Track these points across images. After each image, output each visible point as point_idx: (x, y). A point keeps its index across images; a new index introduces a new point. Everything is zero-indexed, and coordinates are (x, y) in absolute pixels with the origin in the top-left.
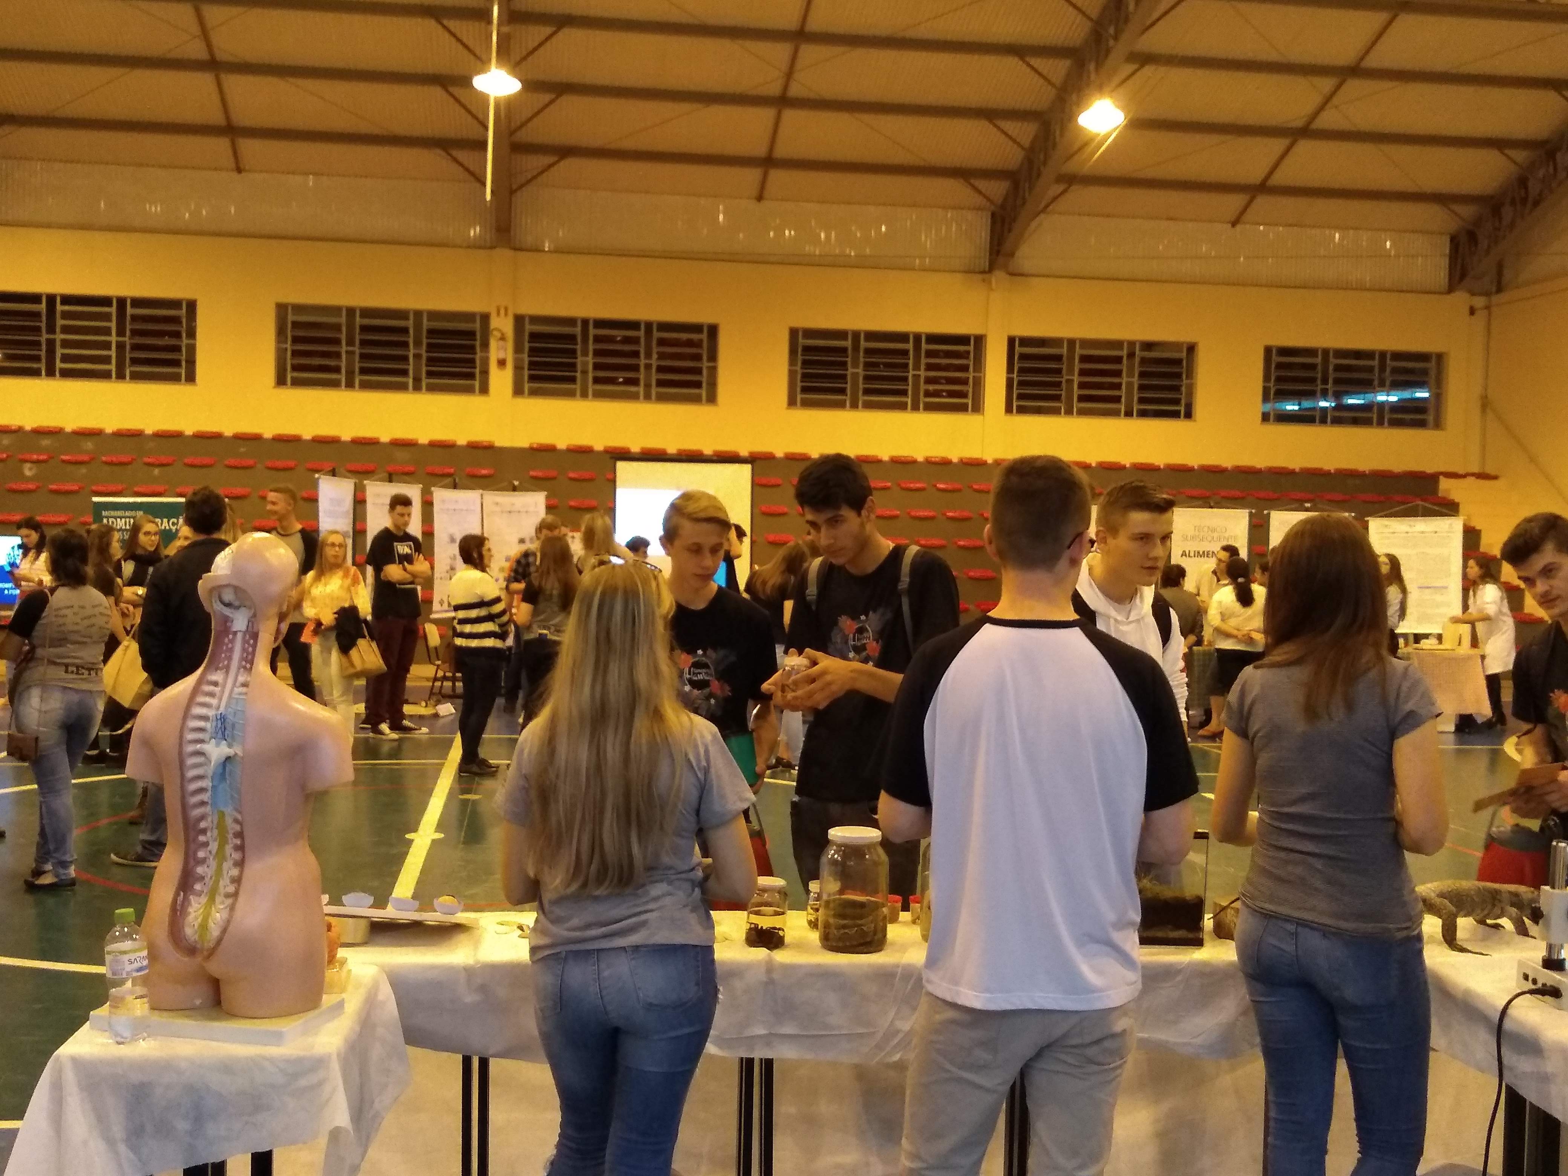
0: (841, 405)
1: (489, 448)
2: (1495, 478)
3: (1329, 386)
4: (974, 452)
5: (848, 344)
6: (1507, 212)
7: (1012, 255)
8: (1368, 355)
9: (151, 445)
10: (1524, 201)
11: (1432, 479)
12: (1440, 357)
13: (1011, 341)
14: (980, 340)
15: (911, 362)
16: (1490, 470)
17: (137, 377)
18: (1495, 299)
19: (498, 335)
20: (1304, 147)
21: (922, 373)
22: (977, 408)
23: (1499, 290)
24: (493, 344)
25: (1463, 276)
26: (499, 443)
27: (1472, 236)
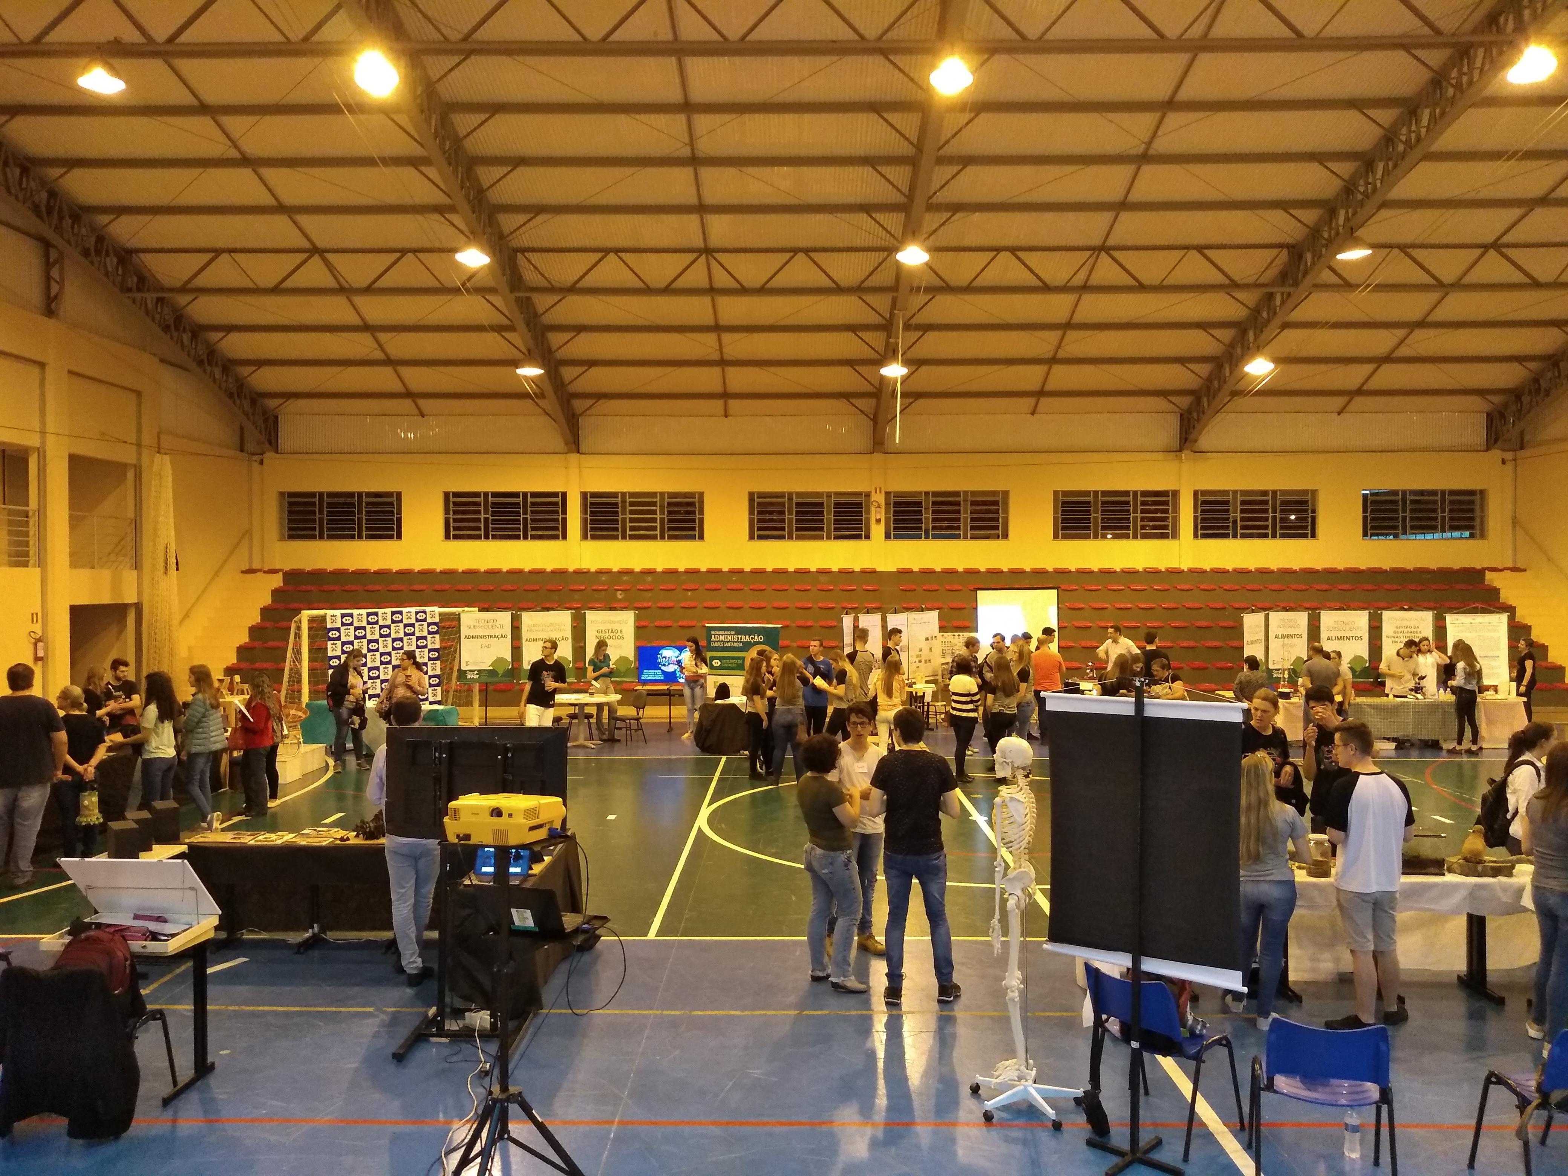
0: (1087, 537)
1: (873, 572)
2: (1525, 570)
3: (1408, 514)
4: (1174, 565)
5: (1091, 499)
6: (1526, 399)
7: (1196, 441)
8: (1434, 493)
9: (684, 577)
10: (1538, 391)
11: (1479, 573)
12: (1482, 492)
13: (1196, 493)
14: (1176, 494)
15: (1131, 508)
16: (1519, 565)
17: (672, 538)
18: (1520, 454)
19: (877, 504)
20: (1386, 368)
21: (1139, 515)
22: (1175, 535)
23: (1522, 448)
24: (873, 510)
25: (1496, 441)
26: (880, 569)
27: (1502, 416)
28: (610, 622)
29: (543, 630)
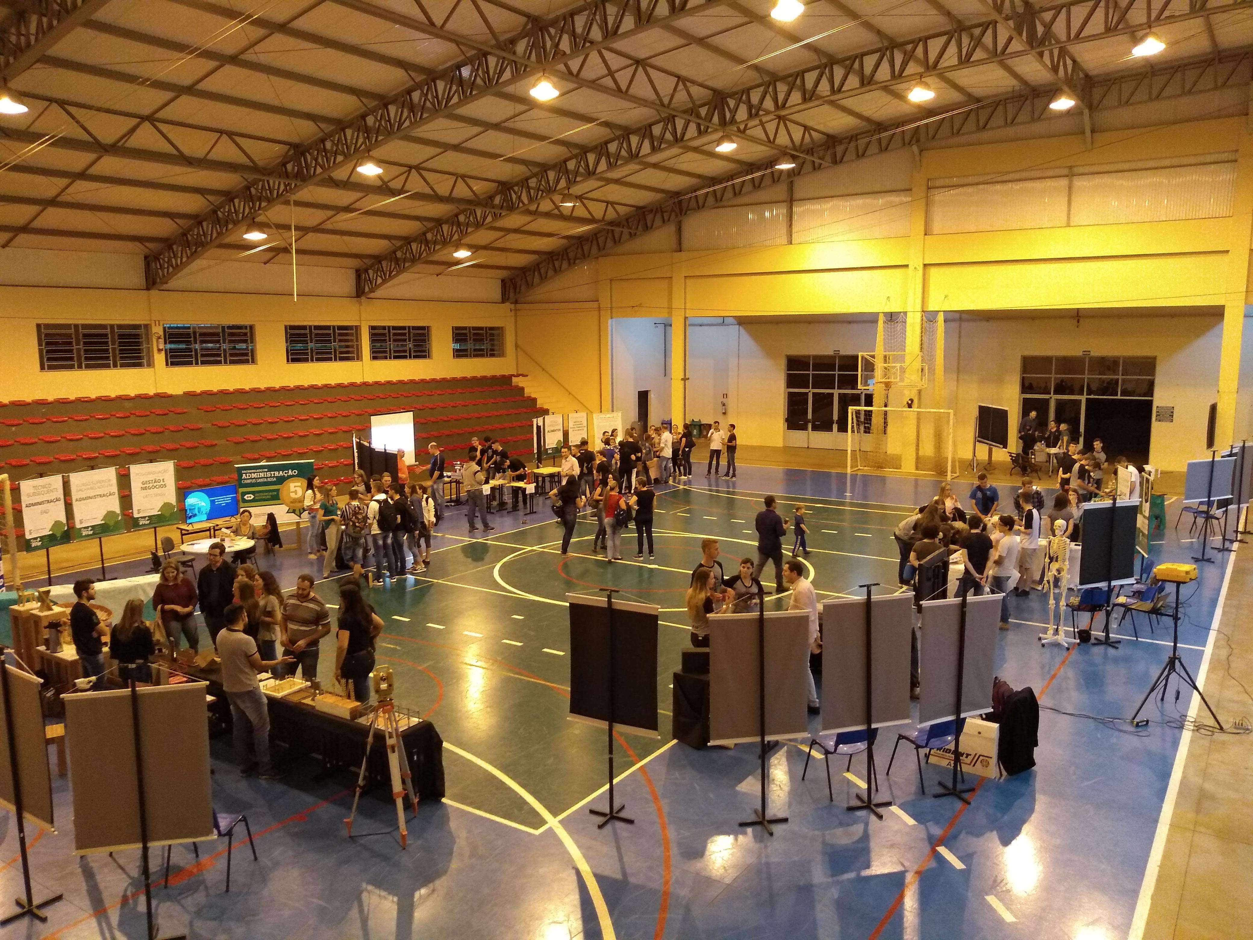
2: (527, 376)
5: (308, 331)
8: (482, 329)
12: (503, 328)
14: (358, 328)
15: (332, 338)
16: (522, 372)
18: (518, 306)
19: (156, 336)
21: (337, 344)
22: (359, 358)
24: (153, 341)
25: (509, 297)
28: (154, 473)
29: (92, 488)
